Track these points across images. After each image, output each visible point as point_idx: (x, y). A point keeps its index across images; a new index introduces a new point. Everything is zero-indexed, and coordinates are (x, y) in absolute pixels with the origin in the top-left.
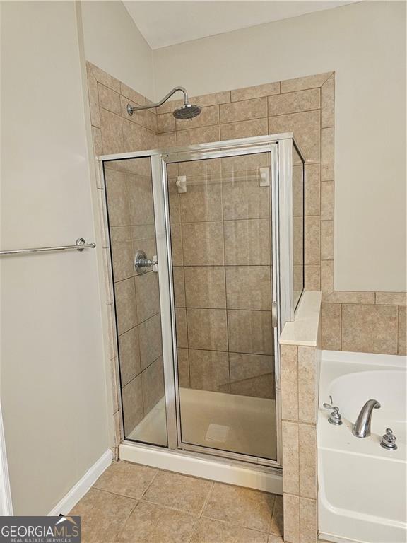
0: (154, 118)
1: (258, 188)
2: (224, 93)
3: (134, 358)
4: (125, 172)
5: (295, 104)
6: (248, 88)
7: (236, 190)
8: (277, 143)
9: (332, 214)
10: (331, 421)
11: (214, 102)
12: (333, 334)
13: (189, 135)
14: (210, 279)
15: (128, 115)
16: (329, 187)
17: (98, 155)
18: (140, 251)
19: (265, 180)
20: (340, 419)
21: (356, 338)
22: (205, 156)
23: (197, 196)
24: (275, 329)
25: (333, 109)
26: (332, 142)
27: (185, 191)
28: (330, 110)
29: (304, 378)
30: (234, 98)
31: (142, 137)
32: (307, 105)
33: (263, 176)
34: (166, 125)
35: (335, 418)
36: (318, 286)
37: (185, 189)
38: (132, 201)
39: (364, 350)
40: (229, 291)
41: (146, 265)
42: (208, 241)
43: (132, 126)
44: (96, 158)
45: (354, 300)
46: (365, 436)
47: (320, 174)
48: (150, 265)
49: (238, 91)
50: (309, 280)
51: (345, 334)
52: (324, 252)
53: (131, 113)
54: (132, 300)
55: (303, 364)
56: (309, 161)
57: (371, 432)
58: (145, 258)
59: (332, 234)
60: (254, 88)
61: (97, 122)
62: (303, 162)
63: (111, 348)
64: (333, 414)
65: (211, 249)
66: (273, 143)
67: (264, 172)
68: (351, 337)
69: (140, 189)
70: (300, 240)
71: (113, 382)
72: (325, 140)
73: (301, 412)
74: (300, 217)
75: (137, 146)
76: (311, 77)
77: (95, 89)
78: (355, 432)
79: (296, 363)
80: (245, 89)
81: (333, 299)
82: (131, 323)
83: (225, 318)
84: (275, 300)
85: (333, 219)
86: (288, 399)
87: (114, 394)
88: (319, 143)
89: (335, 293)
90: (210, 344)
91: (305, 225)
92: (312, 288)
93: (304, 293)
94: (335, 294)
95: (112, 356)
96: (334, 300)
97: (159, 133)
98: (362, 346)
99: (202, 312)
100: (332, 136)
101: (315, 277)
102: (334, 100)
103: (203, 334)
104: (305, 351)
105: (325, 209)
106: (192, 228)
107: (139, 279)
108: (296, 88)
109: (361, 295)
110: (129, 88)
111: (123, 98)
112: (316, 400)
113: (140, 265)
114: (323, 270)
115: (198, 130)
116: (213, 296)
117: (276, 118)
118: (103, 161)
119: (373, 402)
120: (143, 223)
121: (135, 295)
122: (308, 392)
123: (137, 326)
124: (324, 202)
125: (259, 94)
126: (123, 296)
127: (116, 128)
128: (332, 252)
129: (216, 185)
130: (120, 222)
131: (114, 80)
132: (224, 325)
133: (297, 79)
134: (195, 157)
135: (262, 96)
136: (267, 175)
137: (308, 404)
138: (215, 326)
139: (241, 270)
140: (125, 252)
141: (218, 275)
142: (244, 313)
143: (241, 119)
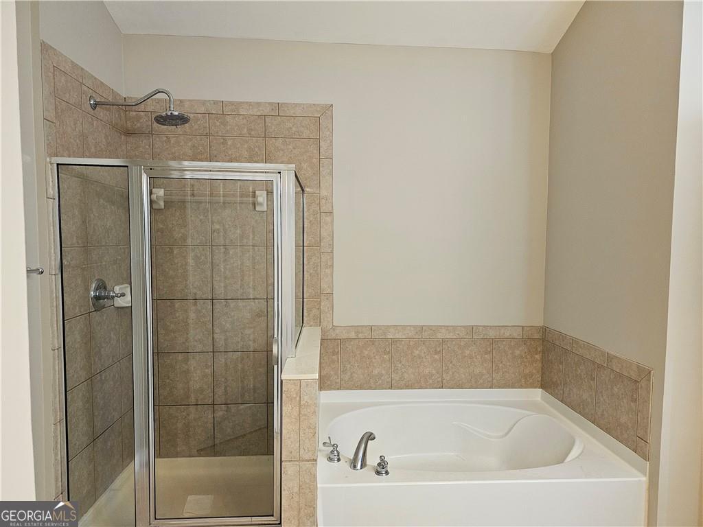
0: (122, 114)
1: (254, 212)
2: (215, 103)
3: (84, 421)
4: (84, 179)
5: (294, 129)
6: (243, 103)
7: (227, 212)
8: (280, 173)
9: (332, 246)
10: (330, 459)
11: (202, 110)
12: (332, 373)
13: (170, 141)
14: (192, 315)
15: (90, 108)
16: (328, 219)
17: (51, 156)
18: (98, 280)
19: (261, 204)
20: (338, 456)
21: (354, 375)
22: (188, 175)
23: (178, 214)
24: (276, 367)
25: (331, 142)
26: (331, 174)
27: (163, 207)
28: (329, 142)
29: (306, 413)
30: (227, 110)
31: (106, 137)
32: (306, 133)
33: (260, 199)
34: (139, 125)
35: (334, 456)
36: (318, 321)
37: (162, 204)
38: (92, 215)
39: (361, 387)
40: (217, 330)
41: (108, 297)
42: (190, 268)
43: (95, 123)
44: (48, 159)
45: (353, 335)
46: (361, 468)
47: (319, 204)
48: (113, 297)
49: (232, 103)
50: (309, 315)
51: (343, 371)
52: (324, 286)
53: (94, 106)
54: (86, 344)
55: (305, 398)
56: (308, 190)
57: (367, 463)
58: (105, 288)
59: (332, 266)
60: (249, 104)
61: (51, 115)
62: (303, 191)
63: (56, 409)
64: (332, 452)
65: (193, 279)
66: (276, 173)
67: (261, 196)
68: (349, 374)
69: (102, 201)
70: (300, 272)
71: (56, 455)
72: (324, 171)
73: (302, 450)
74: (301, 247)
75: (100, 147)
76: (310, 105)
77: (51, 74)
78: (352, 467)
79: (298, 398)
80: (241, 103)
81: (332, 335)
82: (83, 375)
83: (210, 364)
84: (276, 335)
85: (332, 252)
86: (289, 438)
87: (56, 471)
88: (317, 173)
89: (334, 328)
90: (188, 397)
91: (305, 256)
92: (312, 323)
93: (304, 329)
94: (334, 330)
95: (56, 420)
96: (334, 336)
97: (128, 133)
98: (359, 383)
99: (180, 357)
100: (331, 167)
101: (314, 311)
102: (332, 133)
103: (180, 386)
104: (307, 385)
105: (324, 240)
106: (171, 251)
107: (96, 316)
108: (294, 113)
109: (358, 329)
110: (92, 76)
111: (86, 88)
112: (316, 434)
113: (97, 298)
114: (322, 304)
115: (182, 137)
116: (195, 337)
117: (273, 140)
118: (58, 164)
119: (369, 434)
120: (104, 244)
121: (89, 337)
122: (309, 428)
123: (90, 379)
124: (324, 233)
125: (255, 112)
126: (75, 337)
127: (75, 125)
128: (331, 287)
129: (203, 204)
130: (75, 241)
131: (74, 65)
132: (209, 371)
133: (296, 105)
134: (176, 174)
135: (259, 114)
136: (264, 200)
137: (309, 440)
138: (197, 374)
139: (232, 304)
140: (79, 281)
141: (204, 311)
142: (235, 356)
143: (235, 134)
